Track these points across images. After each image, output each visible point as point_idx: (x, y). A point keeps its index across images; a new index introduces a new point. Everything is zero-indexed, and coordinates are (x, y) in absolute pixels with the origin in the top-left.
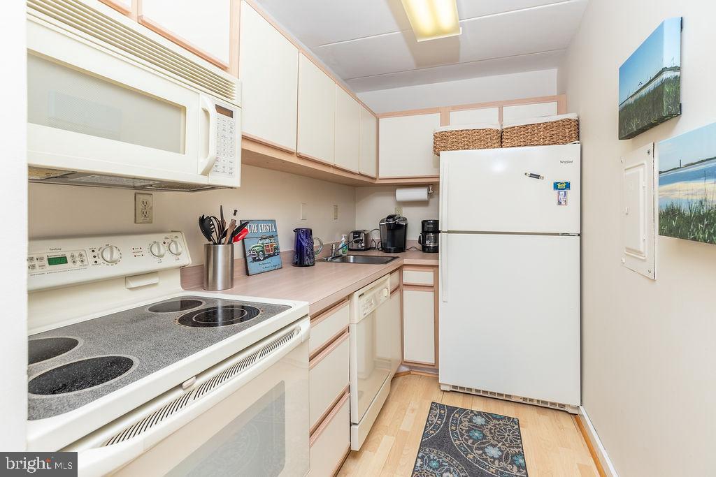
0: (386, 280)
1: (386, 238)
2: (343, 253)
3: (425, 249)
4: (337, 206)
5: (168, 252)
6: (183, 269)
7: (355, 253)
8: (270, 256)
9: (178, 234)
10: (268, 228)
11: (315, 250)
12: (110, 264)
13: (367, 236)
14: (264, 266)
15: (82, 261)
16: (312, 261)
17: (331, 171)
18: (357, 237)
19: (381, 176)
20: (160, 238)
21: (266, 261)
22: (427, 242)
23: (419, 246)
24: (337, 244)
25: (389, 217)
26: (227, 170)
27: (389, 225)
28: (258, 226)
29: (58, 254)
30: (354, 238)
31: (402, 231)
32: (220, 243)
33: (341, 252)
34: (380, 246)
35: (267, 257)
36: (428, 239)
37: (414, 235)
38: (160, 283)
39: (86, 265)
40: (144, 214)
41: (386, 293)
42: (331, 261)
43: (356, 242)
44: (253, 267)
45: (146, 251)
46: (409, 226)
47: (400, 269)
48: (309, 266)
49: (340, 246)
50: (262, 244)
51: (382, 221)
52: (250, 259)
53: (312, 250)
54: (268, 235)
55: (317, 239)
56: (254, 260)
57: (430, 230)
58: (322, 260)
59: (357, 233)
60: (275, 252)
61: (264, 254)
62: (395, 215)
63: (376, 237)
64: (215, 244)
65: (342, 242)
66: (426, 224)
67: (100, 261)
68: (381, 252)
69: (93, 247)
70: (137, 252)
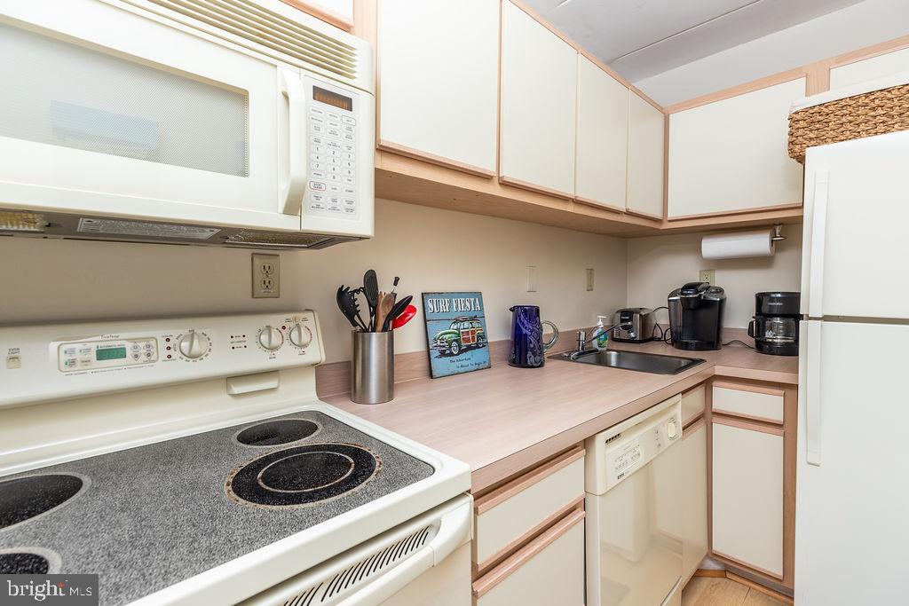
0: (674, 405)
1: (680, 322)
2: (600, 345)
3: (762, 347)
4: (592, 270)
5: (287, 342)
6: (318, 368)
7: (623, 347)
8: (469, 348)
9: (309, 315)
10: (468, 304)
11: (545, 340)
12: (191, 360)
13: (645, 320)
14: (459, 364)
15: (149, 355)
16: (538, 358)
17: (570, 208)
18: (627, 321)
19: (671, 215)
20: (277, 320)
21: (462, 356)
22: (769, 334)
23: (751, 341)
24: (589, 332)
25: (687, 287)
26: (342, 204)
27: (685, 301)
28: (450, 302)
29: (115, 344)
30: (622, 321)
31: (712, 313)
32: (374, 330)
33: (595, 343)
34: (668, 336)
35: (465, 350)
36: (771, 328)
37: (739, 318)
38: (280, 388)
39: (154, 361)
40: (267, 284)
41: (673, 430)
42: (574, 360)
43: (625, 328)
44: (440, 365)
45: (251, 340)
46: (728, 304)
47: (707, 383)
48: (532, 367)
49: (595, 334)
50: (458, 329)
51: (672, 294)
52: (435, 353)
53: (539, 340)
54: (467, 315)
55: (550, 323)
56: (443, 354)
57: (775, 312)
58: (560, 357)
59: (627, 314)
60: (479, 342)
61: (460, 346)
62: (699, 284)
63: (662, 319)
64: (366, 330)
65: (597, 327)
66: (765, 299)
67: (176, 355)
68: (670, 347)
69: (168, 333)
70: (237, 344)
